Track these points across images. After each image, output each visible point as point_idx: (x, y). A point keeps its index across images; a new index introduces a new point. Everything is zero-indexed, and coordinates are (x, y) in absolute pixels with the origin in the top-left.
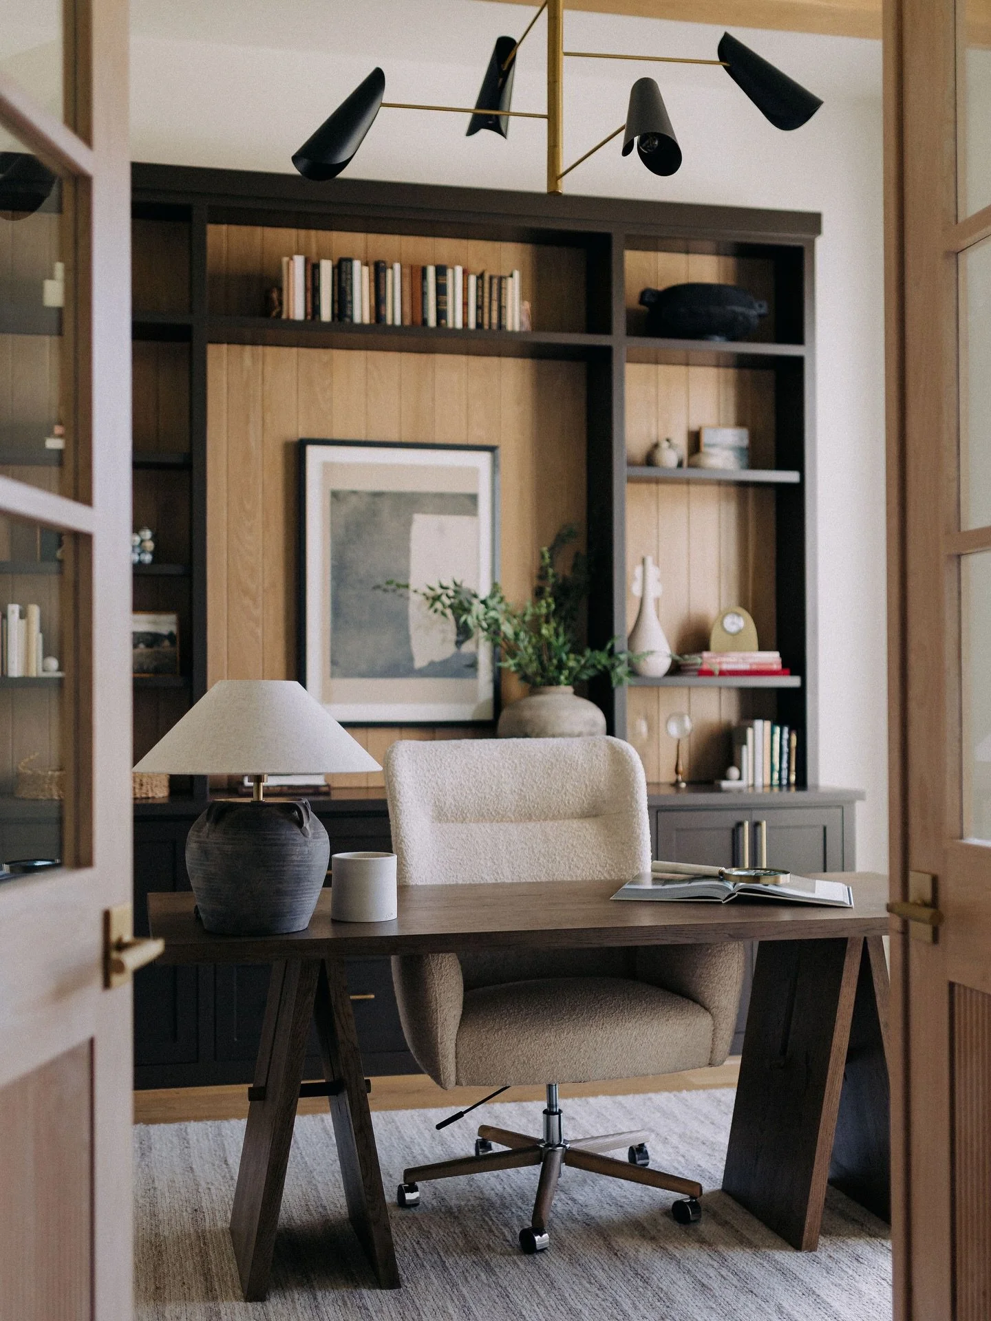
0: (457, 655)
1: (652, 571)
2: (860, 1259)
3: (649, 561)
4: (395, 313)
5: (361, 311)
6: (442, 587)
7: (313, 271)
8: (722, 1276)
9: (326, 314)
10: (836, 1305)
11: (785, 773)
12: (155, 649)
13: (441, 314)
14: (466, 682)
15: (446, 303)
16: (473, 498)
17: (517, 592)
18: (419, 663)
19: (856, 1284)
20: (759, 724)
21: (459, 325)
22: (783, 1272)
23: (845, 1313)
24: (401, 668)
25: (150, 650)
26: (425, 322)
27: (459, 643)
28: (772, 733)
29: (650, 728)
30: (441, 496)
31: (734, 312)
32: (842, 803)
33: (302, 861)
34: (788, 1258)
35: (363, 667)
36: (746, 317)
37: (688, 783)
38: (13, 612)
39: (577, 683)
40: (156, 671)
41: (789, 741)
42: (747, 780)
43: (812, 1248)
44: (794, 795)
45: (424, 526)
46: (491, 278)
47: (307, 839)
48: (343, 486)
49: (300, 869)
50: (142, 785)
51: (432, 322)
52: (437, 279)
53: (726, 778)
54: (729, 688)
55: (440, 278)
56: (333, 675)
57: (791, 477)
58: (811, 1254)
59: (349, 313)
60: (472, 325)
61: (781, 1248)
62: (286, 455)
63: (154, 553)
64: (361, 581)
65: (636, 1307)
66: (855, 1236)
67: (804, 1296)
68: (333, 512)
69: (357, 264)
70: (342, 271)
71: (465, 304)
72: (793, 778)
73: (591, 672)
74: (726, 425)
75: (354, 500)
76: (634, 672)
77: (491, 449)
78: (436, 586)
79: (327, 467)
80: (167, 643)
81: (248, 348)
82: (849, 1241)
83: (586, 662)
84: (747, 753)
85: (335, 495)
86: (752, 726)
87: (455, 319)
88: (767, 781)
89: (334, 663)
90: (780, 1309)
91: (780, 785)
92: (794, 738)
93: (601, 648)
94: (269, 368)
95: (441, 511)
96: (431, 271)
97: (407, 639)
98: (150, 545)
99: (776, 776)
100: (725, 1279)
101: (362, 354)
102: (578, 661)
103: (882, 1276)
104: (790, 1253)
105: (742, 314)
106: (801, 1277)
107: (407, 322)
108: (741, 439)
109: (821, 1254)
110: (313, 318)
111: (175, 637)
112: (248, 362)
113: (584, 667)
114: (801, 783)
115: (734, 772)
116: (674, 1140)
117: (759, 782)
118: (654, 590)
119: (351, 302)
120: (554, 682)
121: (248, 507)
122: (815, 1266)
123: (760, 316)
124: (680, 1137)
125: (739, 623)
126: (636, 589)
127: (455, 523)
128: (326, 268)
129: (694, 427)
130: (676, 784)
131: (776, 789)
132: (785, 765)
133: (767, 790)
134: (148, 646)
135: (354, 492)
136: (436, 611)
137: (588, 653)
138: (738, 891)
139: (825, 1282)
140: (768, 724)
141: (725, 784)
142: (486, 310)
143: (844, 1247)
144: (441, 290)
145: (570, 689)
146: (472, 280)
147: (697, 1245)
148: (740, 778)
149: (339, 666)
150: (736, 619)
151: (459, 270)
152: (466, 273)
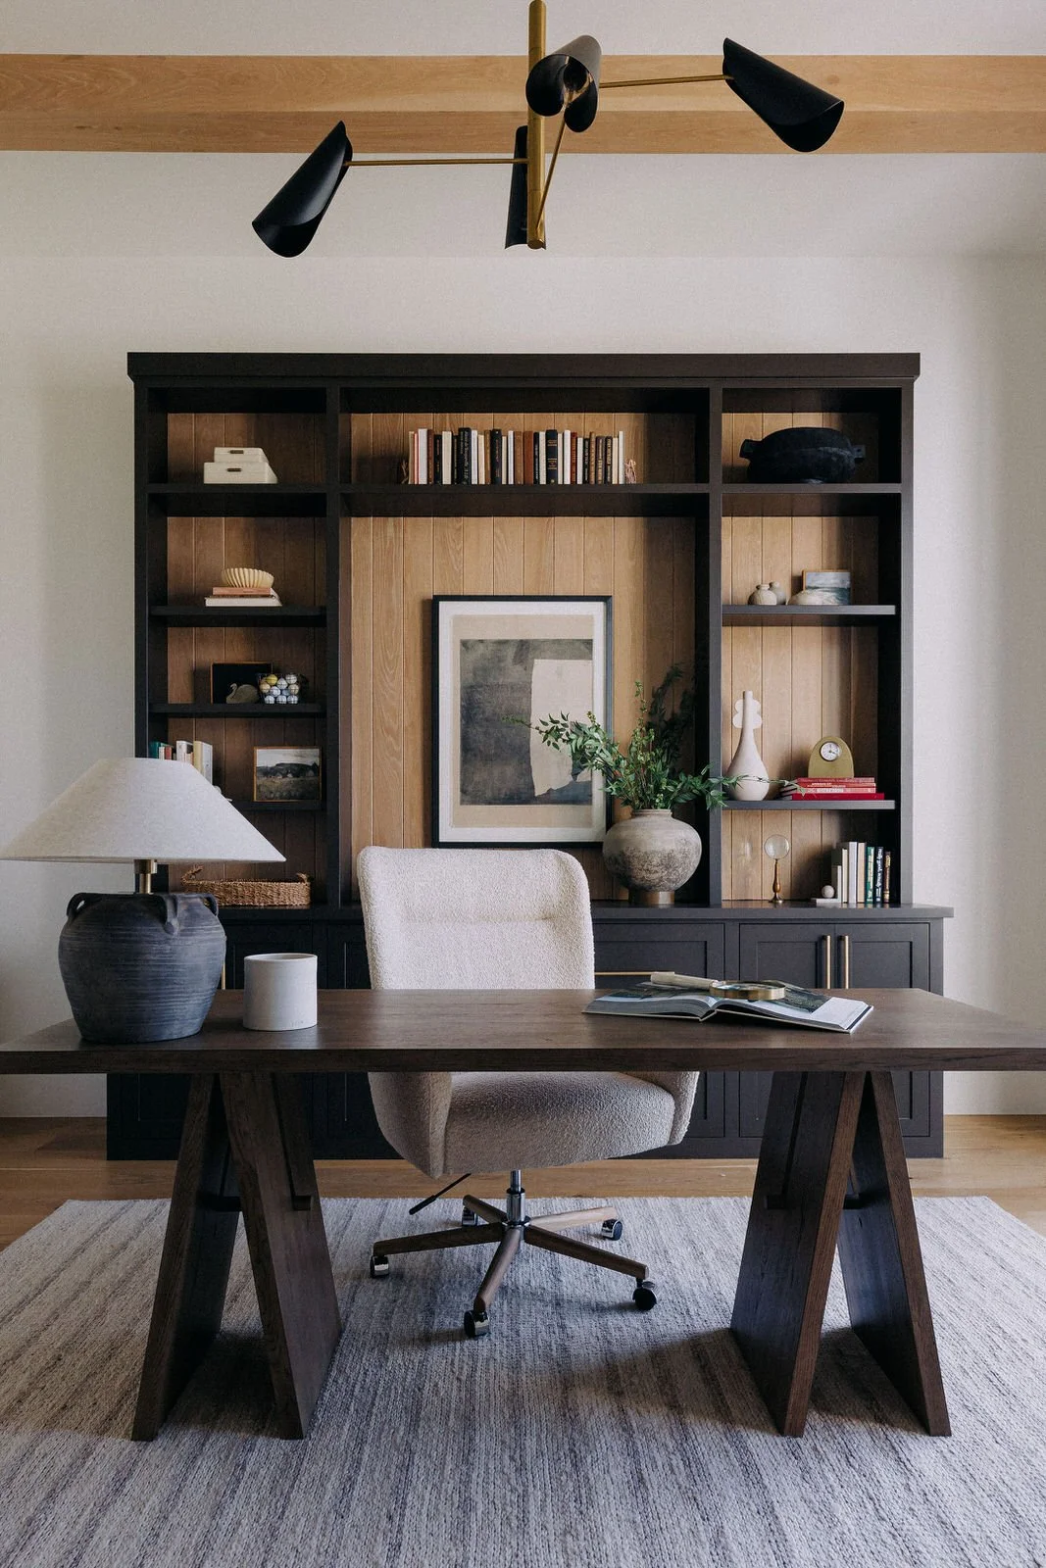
0: (573, 785)
1: (753, 705)
2: (851, 1459)
3: (750, 694)
4: (508, 475)
5: (479, 474)
6: (553, 721)
7: (435, 441)
8: (671, 1465)
9: (447, 479)
10: (793, 1537)
11: (879, 892)
12: (301, 778)
13: (551, 474)
14: (582, 809)
15: (556, 465)
16: (589, 643)
17: (628, 725)
18: (539, 791)
19: (832, 1501)
20: (853, 845)
21: (568, 481)
22: (749, 1470)
23: (801, 1553)
24: (523, 795)
25: (296, 779)
26: (537, 481)
27: (575, 775)
28: (867, 855)
29: (752, 850)
30: (558, 642)
31: (826, 452)
32: (932, 920)
33: (164, 961)
34: (763, 1445)
35: (489, 794)
36: (840, 457)
37: (784, 901)
38: (180, 747)
39: (675, 807)
40: (302, 797)
41: (884, 861)
42: (842, 896)
43: (797, 1432)
44: (888, 911)
45: (543, 670)
46: (597, 439)
47: (169, 936)
48: (473, 635)
49: (160, 970)
50: (279, 894)
51: (543, 481)
52: (547, 443)
53: (822, 896)
54: (831, 812)
55: (550, 441)
56: (462, 802)
57: (888, 610)
58: (794, 1441)
59: (466, 477)
60: (580, 481)
61: (760, 1427)
62: (424, 611)
63: (301, 694)
64: (487, 720)
65: (543, 1509)
66: (858, 1417)
67: (757, 1517)
68: (462, 660)
69: (474, 433)
70: (461, 440)
71: (574, 464)
72: (887, 896)
73: (688, 797)
74: (829, 568)
75: (481, 648)
76: (730, 795)
77: (605, 599)
78: (548, 720)
79: (458, 620)
80: (311, 773)
81: (391, 519)
82: (847, 1426)
83: (682, 786)
84: (841, 872)
85: (464, 644)
86: (847, 848)
87: (565, 477)
88: (861, 899)
89: (463, 791)
90: (718, 1539)
91: (875, 903)
92: (888, 859)
93: (697, 773)
94: (408, 536)
95: (560, 656)
96: (542, 436)
97: (529, 770)
98: (295, 688)
99: (870, 894)
100: (672, 1471)
101: (490, 520)
102: (675, 787)
103: (871, 1492)
104: (768, 1437)
105: (836, 455)
106: (766, 1482)
107: (520, 482)
108: (843, 582)
109: (805, 1443)
110: (435, 483)
111: (318, 767)
112: (390, 530)
113: (681, 791)
114: (895, 901)
115: (829, 890)
116: (709, 1256)
117: (853, 900)
118: (754, 722)
119: (469, 467)
120: (652, 805)
121: (391, 657)
122: (791, 1464)
123: (858, 461)
124: (716, 1253)
125: (836, 752)
126: (737, 722)
127: (573, 667)
128: (447, 438)
129: (797, 572)
130: (774, 901)
131: (870, 906)
132: (879, 884)
133: (861, 906)
134: (295, 776)
135: (482, 641)
136: (549, 743)
137: (683, 778)
138: (718, 1008)
139: (793, 1494)
140: (862, 845)
141: (819, 901)
142: (593, 469)
143: (837, 1436)
144: (551, 452)
145: (668, 812)
146: (580, 441)
147: (665, 1410)
148: (835, 896)
149: (470, 794)
150: (834, 748)
151: (568, 434)
152: (574, 436)
